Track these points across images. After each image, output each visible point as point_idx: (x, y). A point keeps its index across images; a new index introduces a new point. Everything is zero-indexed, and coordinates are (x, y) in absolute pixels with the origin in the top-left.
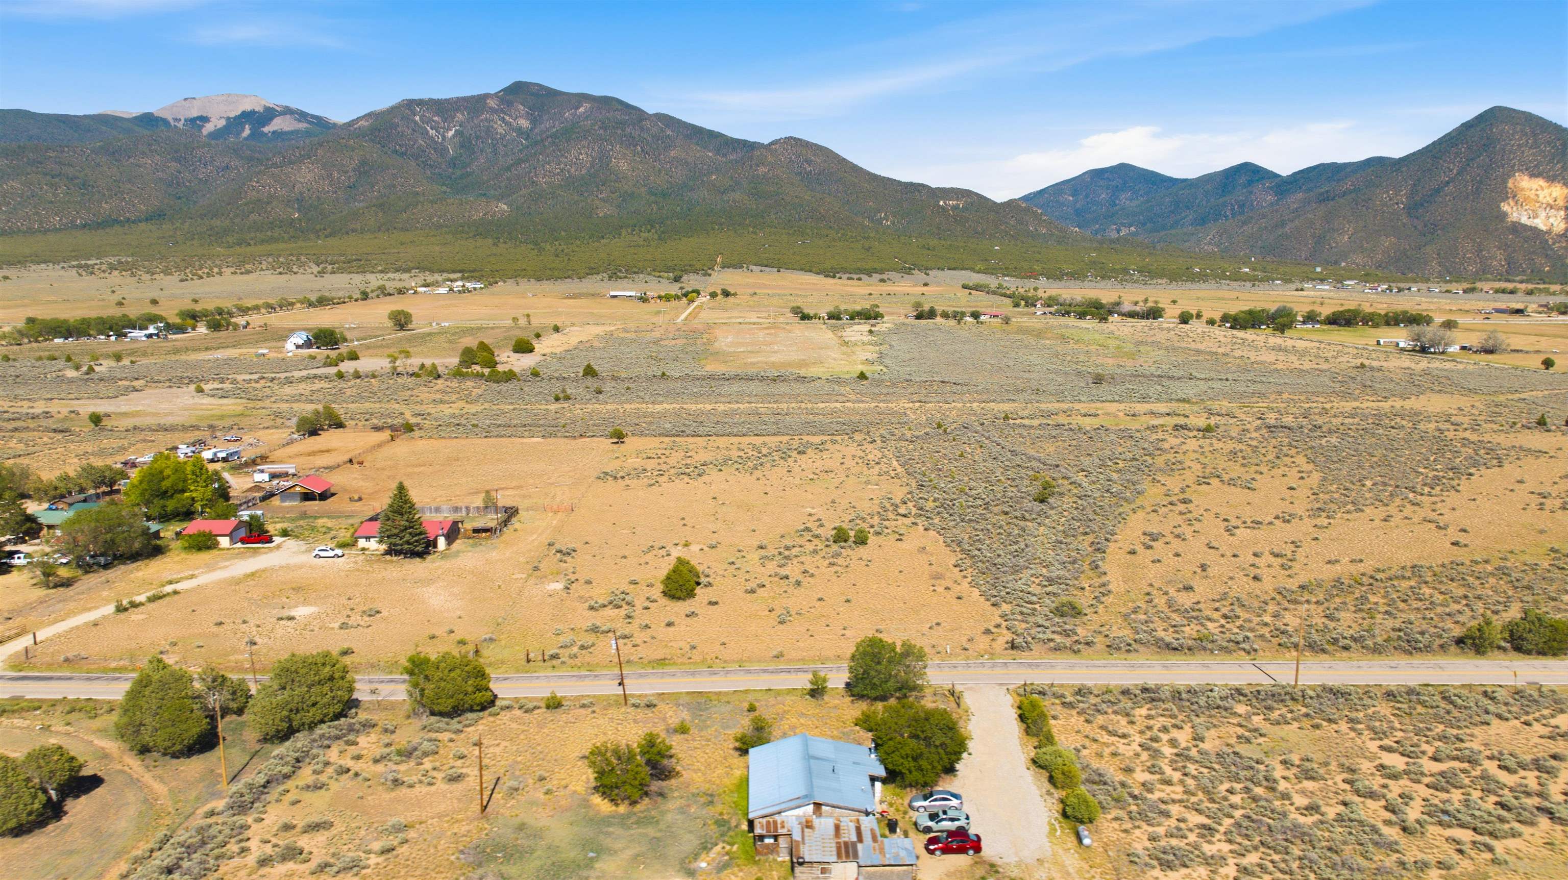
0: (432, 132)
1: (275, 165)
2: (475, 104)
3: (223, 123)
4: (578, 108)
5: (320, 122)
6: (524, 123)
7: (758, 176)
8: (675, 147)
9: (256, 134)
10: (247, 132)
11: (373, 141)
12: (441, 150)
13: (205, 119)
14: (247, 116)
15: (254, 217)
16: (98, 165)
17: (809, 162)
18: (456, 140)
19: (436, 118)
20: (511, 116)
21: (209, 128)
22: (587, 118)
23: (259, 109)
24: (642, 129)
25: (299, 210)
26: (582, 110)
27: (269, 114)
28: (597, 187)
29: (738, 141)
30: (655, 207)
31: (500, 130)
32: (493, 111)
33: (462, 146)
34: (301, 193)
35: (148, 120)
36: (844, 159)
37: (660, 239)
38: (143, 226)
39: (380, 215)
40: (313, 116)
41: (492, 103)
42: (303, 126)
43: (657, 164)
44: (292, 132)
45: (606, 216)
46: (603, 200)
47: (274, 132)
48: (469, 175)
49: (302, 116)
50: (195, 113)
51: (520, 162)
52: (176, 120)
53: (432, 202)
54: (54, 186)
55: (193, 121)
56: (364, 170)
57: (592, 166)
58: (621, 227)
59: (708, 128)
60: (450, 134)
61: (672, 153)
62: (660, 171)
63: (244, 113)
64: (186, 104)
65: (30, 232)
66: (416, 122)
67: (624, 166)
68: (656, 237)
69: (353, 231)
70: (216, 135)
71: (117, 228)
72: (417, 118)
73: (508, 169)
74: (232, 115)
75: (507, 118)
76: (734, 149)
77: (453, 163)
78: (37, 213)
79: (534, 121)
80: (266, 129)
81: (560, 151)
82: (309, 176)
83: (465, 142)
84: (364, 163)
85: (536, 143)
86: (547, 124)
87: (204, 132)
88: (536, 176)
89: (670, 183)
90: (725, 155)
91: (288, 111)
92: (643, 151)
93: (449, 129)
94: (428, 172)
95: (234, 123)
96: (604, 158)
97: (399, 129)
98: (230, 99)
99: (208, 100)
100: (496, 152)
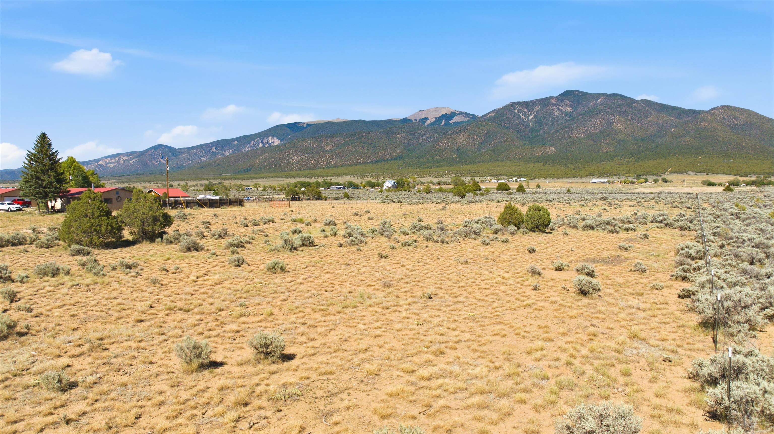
0: (523, 117)
1: (449, 135)
2: (545, 102)
3: (434, 120)
4: (597, 100)
5: (474, 117)
6: (569, 110)
7: (701, 128)
8: (651, 115)
9: (447, 124)
10: (443, 123)
11: (494, 122)
12: (526, 125)
13: (426, 119)
14: (444, 116)
15: (437, 157)
16: (381, 138)
17: (736, 119)
18: (535, 119)
19: (525, 110)
20: (562, 107)
21: (428, 122)
22: (602, 105)
23: (449, 113)
24: (632, 108)
25: (457, 154)
26: (599, 100)
27: (453, 114)
28: (604, 138)
29: (690, 111)
30: (636, 146)
31: (556, 114)
32: (554, 105)
33: (536, 122)
34: (459, 147)
35: (405, 120)
36: (762, 116)
37: (636, 161)
38: (392, 162)
39: (492, 154)
40: (472, 115)
41: (553, 101)
42: (466, 119)
43: (640, 125)
44: (461, 122)
45: (607, 152)
46: (607, 144)
47: (454, 123)
48: (538, 136)
49: (467, 115)
50: (423, 117)
51: (565, 127)
52: (415, 120)
53: (517, 148)
54: (363, 147)
55: (422, 120)
56: (488, 135)
57: (603, 127)
58: (615, 156)
59: (672, 105)
60: (531, 117)
61: (649, 119)
62: (641, 128)
63: (442, 115)
64: (420, 113)
65: (352, 165)
66: (515, 113)
67: (620, 126)
68: (634, 160)
69: (478, 162)
70: (431, 124)
71: (383, 163)
72: (516, 111)
73: (558, 131)
74: (438, 116)
75: (560, 107)
76: (687, 115)
77: (532, 130)
79: (574, 108)
80: (451, 122)
81: (585, 121)
82: (463, 139)
83: (538, 121)
84: (489, 132)
85: (574, 118)
86: (580, 109)
87: (426, 124)
88: (572, 134)
89: (647, 134)
90: (681, 118)
91: (461, 113)
92: (632, 118)
93: (531, 115)
94: (519, 135)
95: (438, 120)
96: (609, 124)
97: (507, 116)
98: (437, 109)
99: (429, 110)
100: (553, 124)
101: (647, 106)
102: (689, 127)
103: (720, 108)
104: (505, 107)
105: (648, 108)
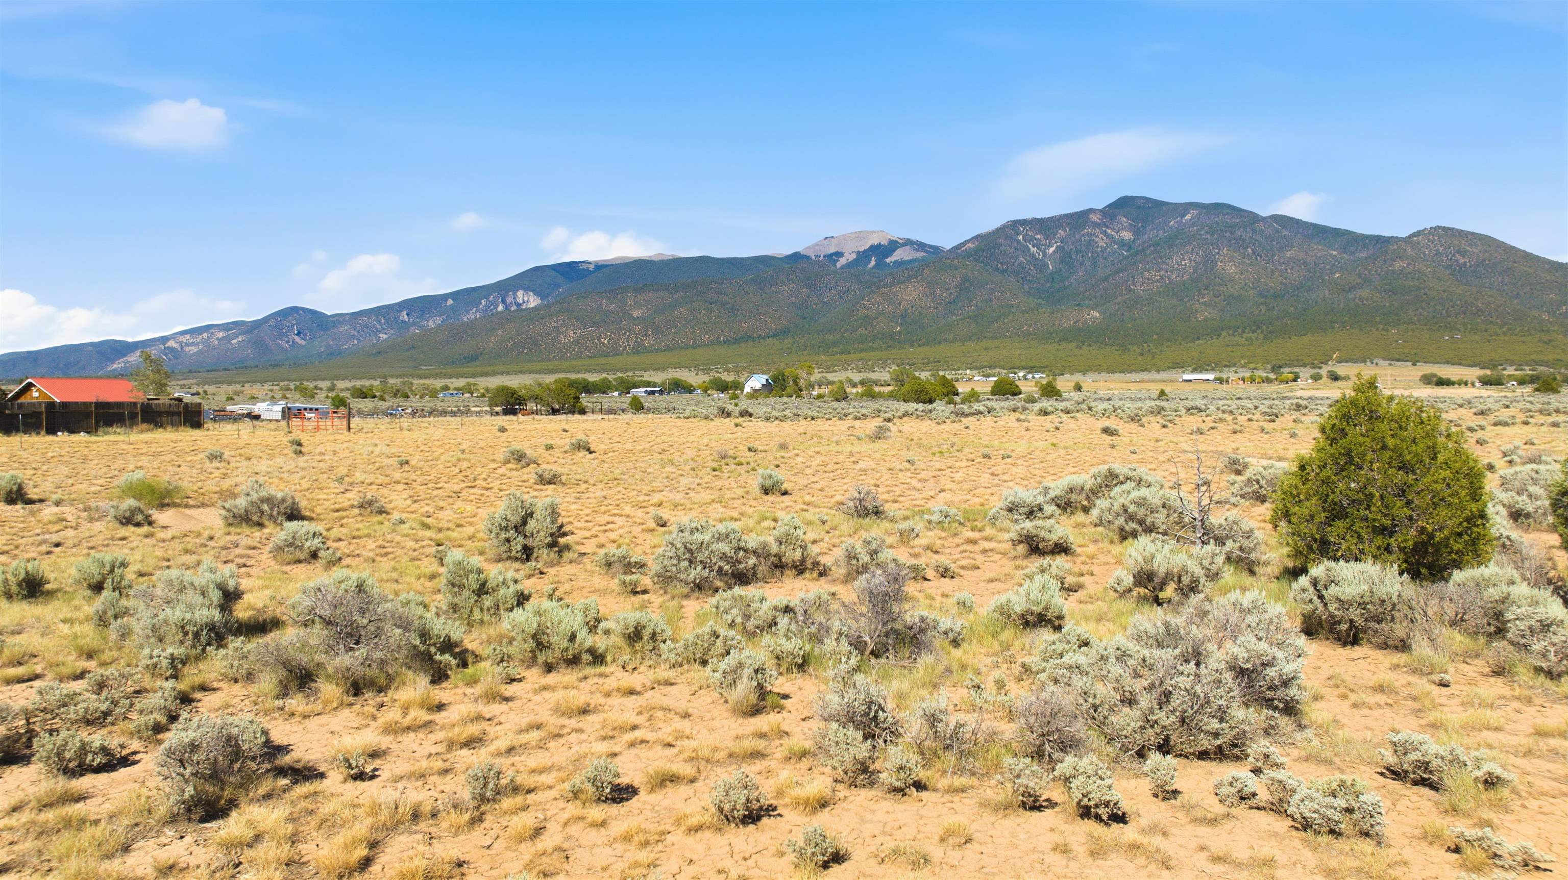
0: (1034, 250)
1: (886, 286)
2: (1078, 220)
3: (854, 256)
4: (1184, 216)
5: (936, 250)
6: (1127, 235)
7: (1394, 272)
8: (1292, 246)
9: (880, 265)
10: (873, 263)
11: (977, 260)
12: (1041, 266)
13: (839, 254)
14: (875, 250)
15: (862, 331)
16: (747, 293)
17: (1463, 253)
18: (1058, 255)
19: (1038, 236)
20: (1113, 229)
21: (843, 261)
22: (1193, 225)
23: (884, 242)
24: (1254, 231)
25: (901, 324)
26: (1188, 217)
27: (893, 246)
28: (1199, 291)
29: (1371, 237)
30: (1263, 309)
31: (1101, 244)
32: (1096, 225)
33: (1062, 261)
34: (906, 310)
35: (796, 257)
36: (1513, 248)
37: (1265, 338)
38: (770, 340)
39: (973, 325)
40: (931, 247)
41: (1094, 218)
42: (920, 255)
43: (1270, 266)
44: (910, 261)
45: (1206, 320)
46: (1205, 304)
47: (896, 262)
48: (1066, 287)
49: (921, 246)
50: (832, 250)
51: (1118, 272)
52: (817, 256)
53: (1023, 312)
54: (710, 311)
55: (831, 255)
56: (965, 286)
57: (1195, 271)
58: (1222, 329)
59: (1335, 226)
60: (1052, 250)
61: (1288, 254)
62: (1272, 272)
63: (872, 246)
64: (826, 242)
65: (687, 347)
66: (1019, 242)
67: (1231, 269)
68: (1262, 336)
69: (946, 340)
70: (849, 265)
71: (750, 343)
72: (1020, 237)
73: (1106, 279)
74: (862, 249)
75: (1109, 231)
76: (1365, 246)
77: (1051, 278)
78: (693, 332)
79: (1137, 232)
80: (888, 260)
81: (1161, 258)
82: (915, 294)
83: (1064, 256)
84: (965, 279)
85: (1137, 253)
86: (1151, 234)
87: (839, 265)
88: (1134, 284)
89: (1285, 284)
90: (1353, 253)
91: (909, 242)
92: (1254, 252)
93: (1050, 246)
94: (1026, 287)
95: (863, 256)
96: (1209, 262)
97: (1002, 248)
98: (860, 236)
99: (845, 238)
100: (1095, 265)
101: (1284, 227)
102: (1370, 271)
103: (1429, 233)
104: (998, 230)
105: (1285, 233)
